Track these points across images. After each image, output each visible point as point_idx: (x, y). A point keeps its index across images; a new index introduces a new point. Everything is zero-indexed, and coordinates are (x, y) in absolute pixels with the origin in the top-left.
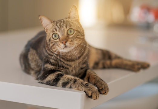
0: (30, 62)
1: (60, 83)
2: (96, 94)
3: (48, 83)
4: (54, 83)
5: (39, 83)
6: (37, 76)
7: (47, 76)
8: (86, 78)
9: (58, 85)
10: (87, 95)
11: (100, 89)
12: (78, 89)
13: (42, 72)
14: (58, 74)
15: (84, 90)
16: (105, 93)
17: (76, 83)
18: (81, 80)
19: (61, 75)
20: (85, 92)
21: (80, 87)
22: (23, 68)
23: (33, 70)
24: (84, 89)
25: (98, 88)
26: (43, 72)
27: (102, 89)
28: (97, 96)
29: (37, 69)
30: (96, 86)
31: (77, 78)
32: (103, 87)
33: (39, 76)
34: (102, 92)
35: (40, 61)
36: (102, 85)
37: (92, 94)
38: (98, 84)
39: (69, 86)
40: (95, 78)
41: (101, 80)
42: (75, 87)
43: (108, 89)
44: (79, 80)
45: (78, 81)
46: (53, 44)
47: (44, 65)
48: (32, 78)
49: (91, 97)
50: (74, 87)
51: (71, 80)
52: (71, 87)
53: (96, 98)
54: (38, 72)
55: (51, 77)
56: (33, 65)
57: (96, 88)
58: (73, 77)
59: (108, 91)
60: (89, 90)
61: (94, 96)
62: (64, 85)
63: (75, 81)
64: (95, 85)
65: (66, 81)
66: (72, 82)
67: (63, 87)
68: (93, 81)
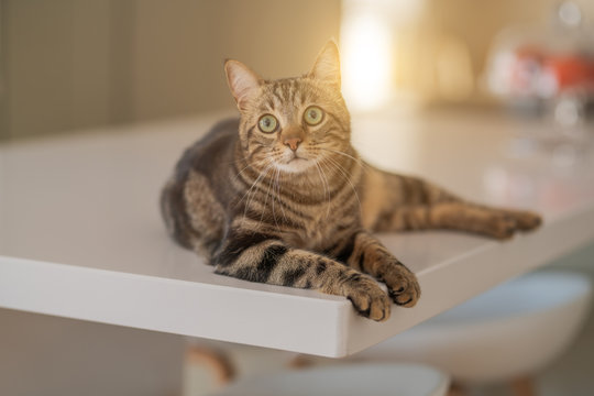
0: (189, 211)
1: (277, 273)
2: (381, 304)
3: (244, 275)
4: (261, 273)
5: (217, 272)
6: (212, 253)
7: (240, 253)
8: (353, 259)
9: (271, 279)
10: (356, 307)
11: (396, 289)
12: (331, 292)
13: (226, 243)
14: (271, 248)
15: (346, 294)
16: (411, 300)
17: (324, 274)
18: (339, 266)
19: (281, 251)
20: (349, 298)
21: (335, 286)
22: (172, 230)
23: (198, 234)
24: (346, 289)
25: (389, 287)
26: (228, 241)
27: (401, 291)
28: (384, 311)
29: (210, 232)
30: (384, 282)
31: (325, 259)
32: (404, 285)
33: (216, 254)
34: (402, 299)
35: (218, 206)
36: (400, 277)
37: (370, 304)
38: (389, 276)
39: (302, 281)
40: (379, 259)
41: (399, 263)
42: (321, 286)
43: (418, 290)
44: (333, 264)
45: (330, 268)
46: (257, 146)
47: (231, 221)
48: (197, 259)
49: (367, 314)
50: (318, 285)
51: (309, 265)
52: (308, 286)
53: (384, 317)
54: (212, 243)
55: (251, 257)
56: (197, 219)
57: (384, 288)
58: (315, 256)
59: (418, 296)
60: (363, 293)
61: (376, 309)
62: (290, 279)
63: (322, 268)
64: (380, 277)
65: (295, 267)
66: (312, 271)
67: (285, 285)
68: (376, 266)
